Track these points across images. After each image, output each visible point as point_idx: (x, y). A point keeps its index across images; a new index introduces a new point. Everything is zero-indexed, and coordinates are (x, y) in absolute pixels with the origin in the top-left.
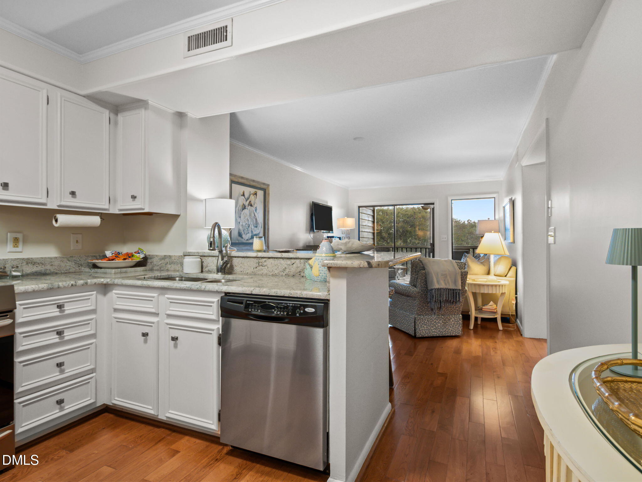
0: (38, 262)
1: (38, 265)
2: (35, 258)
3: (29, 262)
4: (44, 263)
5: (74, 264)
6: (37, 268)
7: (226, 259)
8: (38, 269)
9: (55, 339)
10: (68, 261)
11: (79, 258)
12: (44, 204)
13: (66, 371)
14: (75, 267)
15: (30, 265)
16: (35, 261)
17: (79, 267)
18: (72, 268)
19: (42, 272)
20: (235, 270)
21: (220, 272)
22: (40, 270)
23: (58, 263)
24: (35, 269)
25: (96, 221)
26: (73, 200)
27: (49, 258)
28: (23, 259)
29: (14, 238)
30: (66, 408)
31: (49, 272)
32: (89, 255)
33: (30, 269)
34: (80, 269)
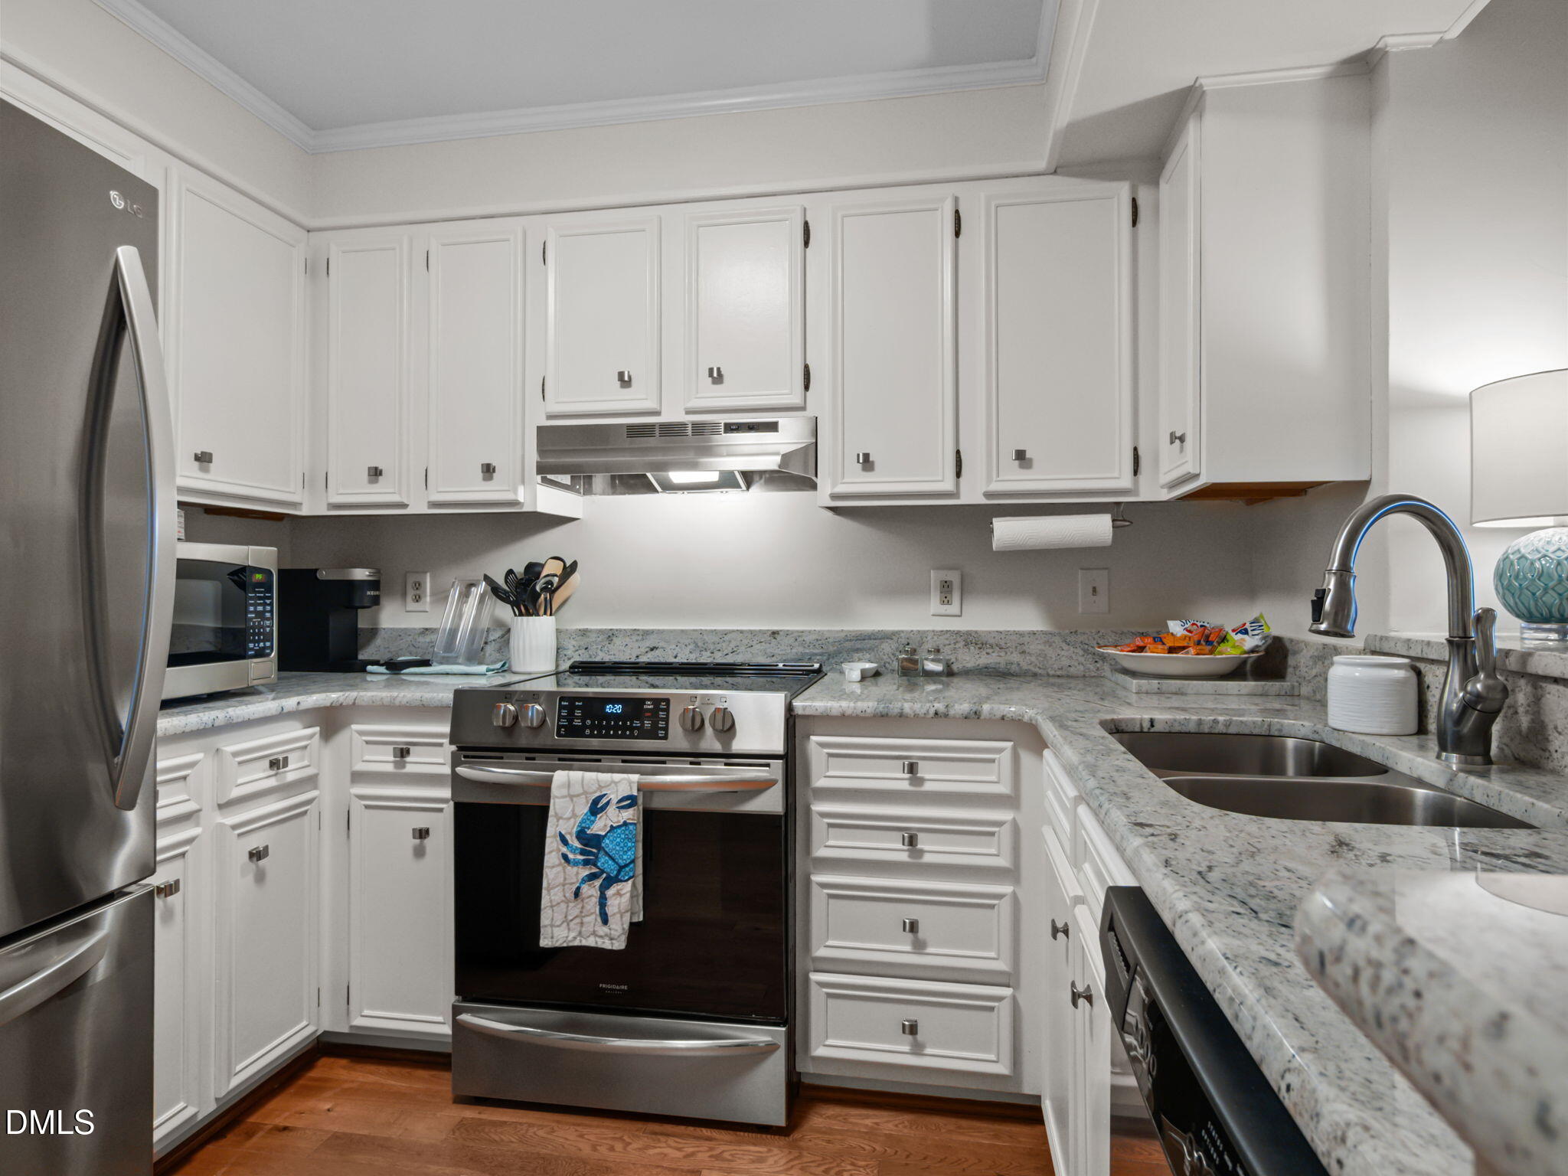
0: (991, 641)
1: (990, 651)
2: (983, 632)
3: (972, 640)
4: (1004, 646)
5: (1081, 653)
6: (988, 656)
7: (1479, 686)
8: (992, 661)
9: (894, 850)
10: (1064, 644)
11: (1096, 637)
12: (951, 494)
13: (930, 950)
14: (1085, 663)
15: (972, 648)
16: (984, 640)
17: (1096, 662)
18: (1076, 664)
19: (999, 668)
20: (1555, 755)
21: (1453, 751)
22: (997, 663)
23: (1040, 647)
24: (984, 660)
25: (1099, 528)
26: (1025, 474)
27: (1016, 633)
28: (958, 633)
29: (941, 581)
30: (928, 1051)
31: (1017, 668)
32: (1125, 631)
33: (973, 659)
34: (1098, 669)
